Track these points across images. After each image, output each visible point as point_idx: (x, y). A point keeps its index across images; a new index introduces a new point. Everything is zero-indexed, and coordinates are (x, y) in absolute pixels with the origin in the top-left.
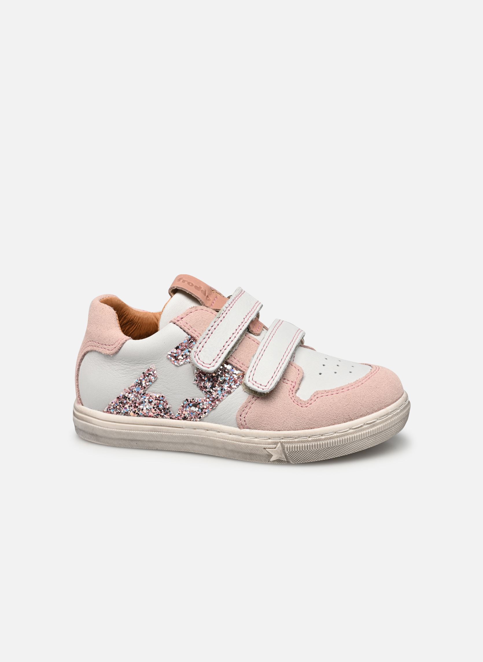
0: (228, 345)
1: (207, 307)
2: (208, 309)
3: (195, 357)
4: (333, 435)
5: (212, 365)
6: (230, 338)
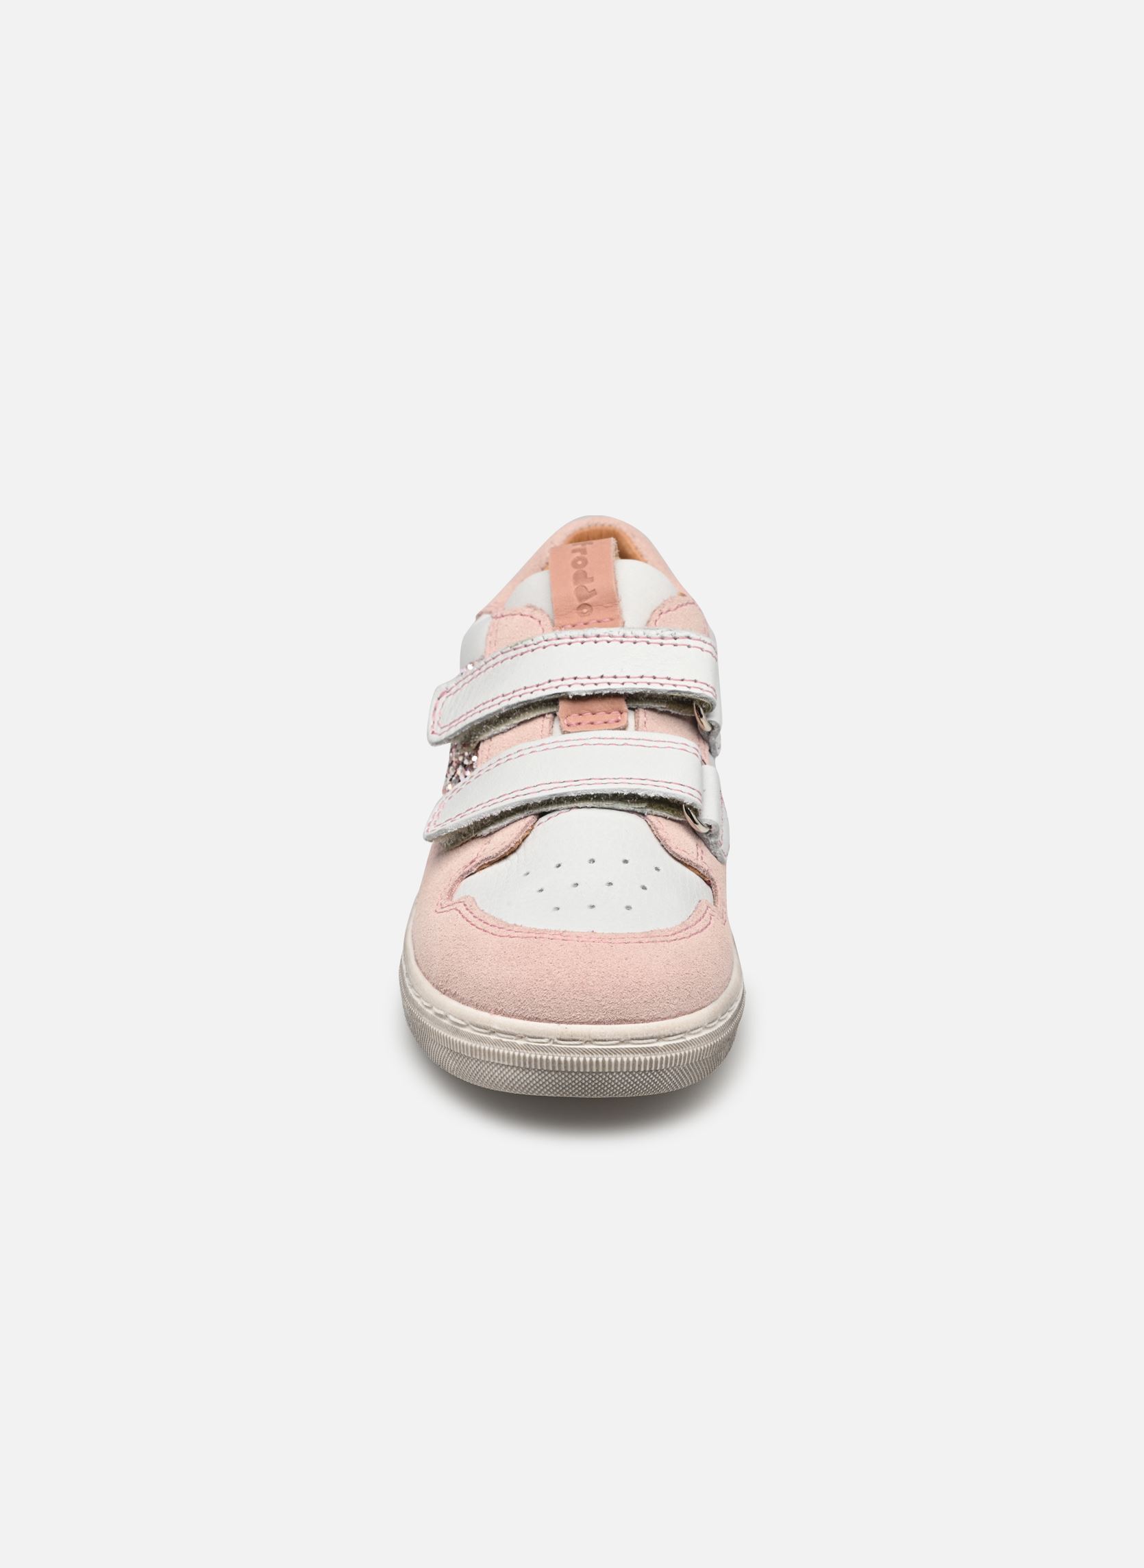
3: (439, 699)
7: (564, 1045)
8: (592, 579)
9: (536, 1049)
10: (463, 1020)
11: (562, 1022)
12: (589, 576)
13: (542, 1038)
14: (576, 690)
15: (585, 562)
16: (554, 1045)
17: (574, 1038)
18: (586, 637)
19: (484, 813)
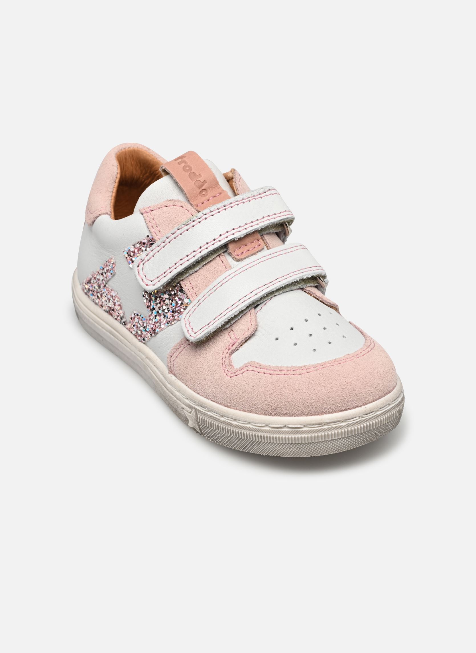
0: (181, 265)
1: (191, 204)
2: (190, 208)
3: (138, 266)
4: (246, 425)
5: (153, 283)
6: (187, 256)
7: (367, 417)
8: (200, 175)
9: (353, 424)
10: (301, 425)
11: (362, 406)
12: (197, 174)
13: (355, 418)
14: (237, 235)
15: (190, 168)
16: (363, 419)
17: (372, 411)
18: (225, 206)
19: (230, 316)
